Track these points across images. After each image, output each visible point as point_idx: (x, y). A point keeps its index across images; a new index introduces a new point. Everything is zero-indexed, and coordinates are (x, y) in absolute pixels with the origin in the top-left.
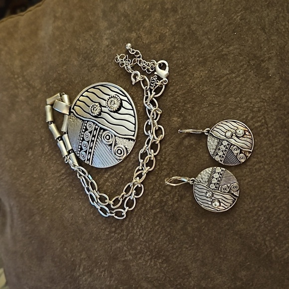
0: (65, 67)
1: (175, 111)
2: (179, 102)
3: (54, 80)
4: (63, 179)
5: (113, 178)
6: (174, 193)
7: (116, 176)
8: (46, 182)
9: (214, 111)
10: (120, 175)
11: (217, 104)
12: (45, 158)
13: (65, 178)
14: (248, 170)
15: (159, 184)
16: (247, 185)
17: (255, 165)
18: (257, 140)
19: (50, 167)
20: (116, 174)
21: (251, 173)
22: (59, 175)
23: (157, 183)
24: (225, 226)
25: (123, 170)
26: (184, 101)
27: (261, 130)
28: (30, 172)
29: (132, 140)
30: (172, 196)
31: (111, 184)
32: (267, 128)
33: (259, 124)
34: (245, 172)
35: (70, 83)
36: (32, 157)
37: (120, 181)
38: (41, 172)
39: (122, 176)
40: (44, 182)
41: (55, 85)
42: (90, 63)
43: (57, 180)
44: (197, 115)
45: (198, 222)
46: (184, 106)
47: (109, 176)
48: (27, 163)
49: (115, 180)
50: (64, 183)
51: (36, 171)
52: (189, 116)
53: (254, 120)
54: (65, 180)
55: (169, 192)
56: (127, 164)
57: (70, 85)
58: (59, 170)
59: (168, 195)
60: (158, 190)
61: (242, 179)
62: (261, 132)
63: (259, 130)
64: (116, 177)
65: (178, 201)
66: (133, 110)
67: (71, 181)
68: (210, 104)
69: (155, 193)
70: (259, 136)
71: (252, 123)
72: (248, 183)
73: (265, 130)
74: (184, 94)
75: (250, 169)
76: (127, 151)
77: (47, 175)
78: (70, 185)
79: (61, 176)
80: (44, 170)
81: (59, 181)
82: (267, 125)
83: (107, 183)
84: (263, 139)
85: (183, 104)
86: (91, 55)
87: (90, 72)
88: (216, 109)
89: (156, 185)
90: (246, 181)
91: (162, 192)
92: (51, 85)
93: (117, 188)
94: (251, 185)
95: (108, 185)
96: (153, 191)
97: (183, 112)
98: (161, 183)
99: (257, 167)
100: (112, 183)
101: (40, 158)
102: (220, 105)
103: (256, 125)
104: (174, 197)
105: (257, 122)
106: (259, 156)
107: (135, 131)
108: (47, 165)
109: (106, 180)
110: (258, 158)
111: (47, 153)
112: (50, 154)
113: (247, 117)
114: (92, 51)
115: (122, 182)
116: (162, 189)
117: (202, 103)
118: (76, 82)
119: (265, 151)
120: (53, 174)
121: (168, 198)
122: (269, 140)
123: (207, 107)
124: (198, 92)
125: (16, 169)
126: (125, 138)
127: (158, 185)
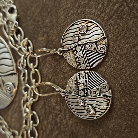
1: (38, 32)
2: (38, 21)
6: (63, 111)
9: (70, 15)
11: (70, 6)
14: (125, 60)
15: (48, 106)
16: (131, 77)
17: (130, 51)
18: (123, 23)
21: (130, 62)
23: (46, 107)
24: (125, 129)
26: (42, 19)
27: (122, 11)
30: (63, 115)
32: (128, 5)
33: (117, 5)
34: (123, 63)
44: (57, 26)
45: (97, 133)
46: (44, 23)
52: (51, 30)
53: (111, 4)
55: (59, 111)
59: (59, 114)
60: (50, 113)
61: (123, 72)
62: (123, 13)
63: (119, 12)
65: (70, 117)
66: (6, 47)
68: (64, 10)
69: (48, 117)
70: (122, 18)
71: (110, 8)
72: (130, 74)
73: (126, 9)
74: (40, 12)
75: (126, 58)
82: (126, 2)
84: (128, 19)
85: (42, 21)
88: (71, 11)
89: (46, 109)
90: (128, 73)
91: (54, 114)
94: (134, 75)
96: (46, 116)
97: (45, 29)
98: (50, 105)
99: (133, 52)
102: (74, 6)
103: (115, 8)
104: (65, 115)
105: (115, 4)
106: (130, 40)
107: (13, 65)
110: (130, 42)
113: (103, 4)
116: (52, 111)
117: (58, 13)
119: (134, 31)
121: (60, 117)
122: (135, 17)
123: (63, 14)
124: (51, 4)
127: (48, 108)
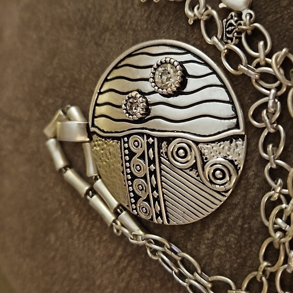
0: (56, 61)
3: (46, 92)
4: (125, 268)
5: (226, 234)
7: (230, 230)
8: (98, 283)
10: (240, 223)
12: (79, 238)
13: (128, 265)
19: (94, 252)
20: (229, 226)
22: (114, 262)
25: (242, 210)
28: (65, 272)
29: (236, 137)
31: (227, 251)
35: (73, 84)
36: (58, 243)
37: (244, 238)
38: (81, 266)
39: (243, 225)
40: (94, 283)
41: (51, 101)
42: (94, 32)
43: (115, 273)
47: (215, 233)
48: (54, 257)
49: (231, 238)
50: (130, 275)
51: (72, 268)
54: (129, 268)
56: (245, 196)
57: (74, 87)
58: (111, 252)
64: (233, 232)
66: (214, 72)
67: (141, 266)
76: (236, 166)
77: (94, 268)
78: (142, 276)
79: (118, 262)
80: (85, 262)
81: (120, 274)
83: (217, 251)
86: (91, 16)
87: (101, 45)
92: (43, 103)
93: (244, 255)
95: (219, 255)
100: (227, 247)
101: (70, 241)
107: (236, 117)
108: (86, 249)
109: (213, 245)
111: (78, 228)
112: (85, 227)
114: (90, 10)
115: (249, 238)
118: (83, 76)
120: (103, 263)
125: (41, 272)
126: (219, 141)
